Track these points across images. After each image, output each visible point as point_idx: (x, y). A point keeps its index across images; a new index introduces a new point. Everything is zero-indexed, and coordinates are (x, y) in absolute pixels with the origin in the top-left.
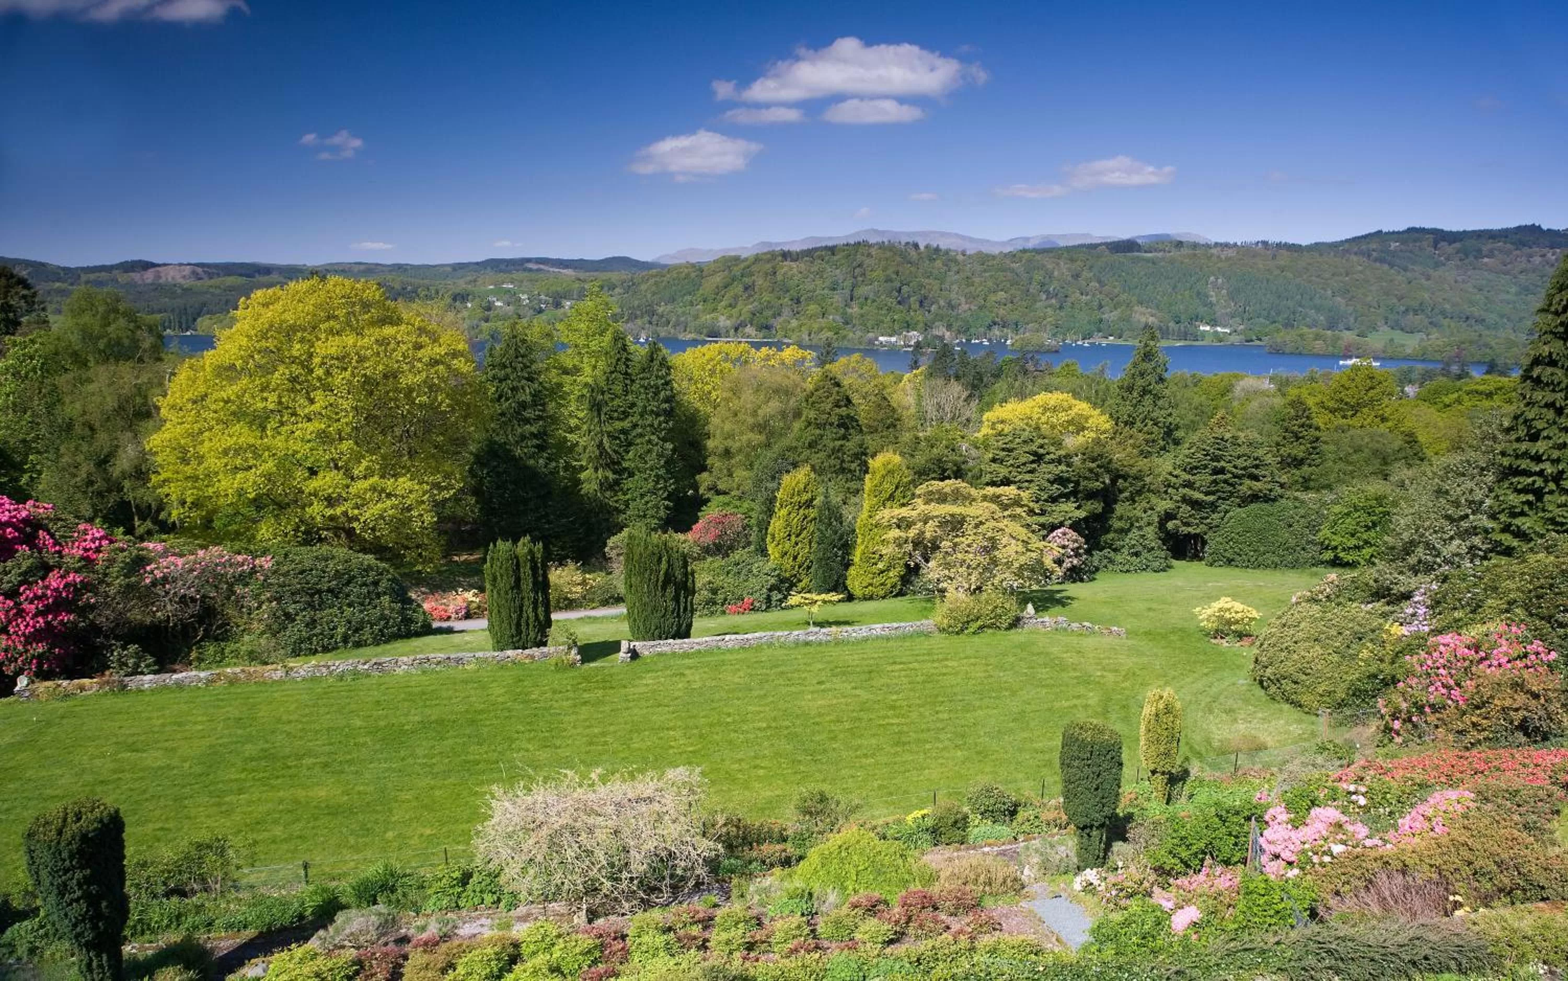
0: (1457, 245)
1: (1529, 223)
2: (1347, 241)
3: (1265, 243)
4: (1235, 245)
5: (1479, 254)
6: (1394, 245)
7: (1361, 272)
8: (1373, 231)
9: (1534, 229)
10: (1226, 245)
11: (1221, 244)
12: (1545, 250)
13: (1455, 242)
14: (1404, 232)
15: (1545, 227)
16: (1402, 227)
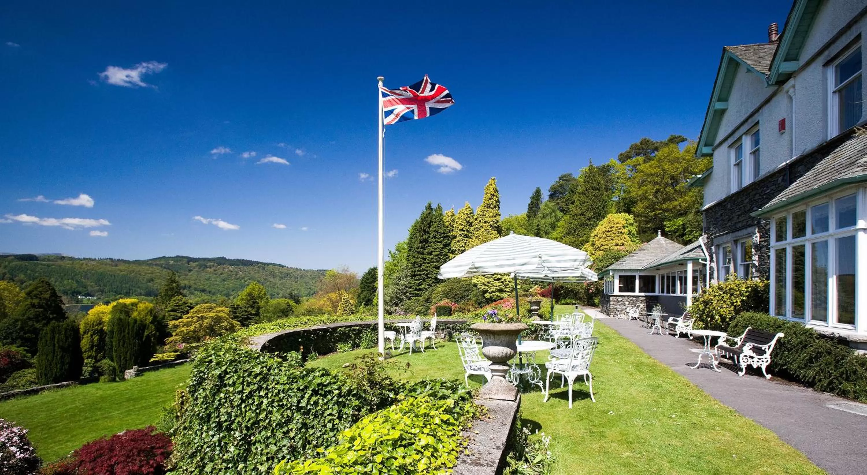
0: (197, 263)
1: (222, 256)
2: (150, 260)
3: (111, 259)
4: (95, 259)
5: (206, 267)
6: (172, 262)
7: (159, 272)
8: (161, 256)
9: (224, 259)
10: (90, 259)
11: (87, 259)
12: (228, 266)
13: (195, 262)
14: (174, 257)
15: (227, 258)
16: (174, 255)
